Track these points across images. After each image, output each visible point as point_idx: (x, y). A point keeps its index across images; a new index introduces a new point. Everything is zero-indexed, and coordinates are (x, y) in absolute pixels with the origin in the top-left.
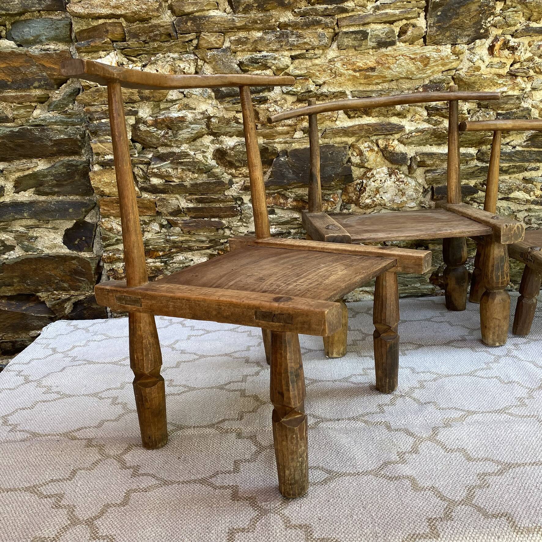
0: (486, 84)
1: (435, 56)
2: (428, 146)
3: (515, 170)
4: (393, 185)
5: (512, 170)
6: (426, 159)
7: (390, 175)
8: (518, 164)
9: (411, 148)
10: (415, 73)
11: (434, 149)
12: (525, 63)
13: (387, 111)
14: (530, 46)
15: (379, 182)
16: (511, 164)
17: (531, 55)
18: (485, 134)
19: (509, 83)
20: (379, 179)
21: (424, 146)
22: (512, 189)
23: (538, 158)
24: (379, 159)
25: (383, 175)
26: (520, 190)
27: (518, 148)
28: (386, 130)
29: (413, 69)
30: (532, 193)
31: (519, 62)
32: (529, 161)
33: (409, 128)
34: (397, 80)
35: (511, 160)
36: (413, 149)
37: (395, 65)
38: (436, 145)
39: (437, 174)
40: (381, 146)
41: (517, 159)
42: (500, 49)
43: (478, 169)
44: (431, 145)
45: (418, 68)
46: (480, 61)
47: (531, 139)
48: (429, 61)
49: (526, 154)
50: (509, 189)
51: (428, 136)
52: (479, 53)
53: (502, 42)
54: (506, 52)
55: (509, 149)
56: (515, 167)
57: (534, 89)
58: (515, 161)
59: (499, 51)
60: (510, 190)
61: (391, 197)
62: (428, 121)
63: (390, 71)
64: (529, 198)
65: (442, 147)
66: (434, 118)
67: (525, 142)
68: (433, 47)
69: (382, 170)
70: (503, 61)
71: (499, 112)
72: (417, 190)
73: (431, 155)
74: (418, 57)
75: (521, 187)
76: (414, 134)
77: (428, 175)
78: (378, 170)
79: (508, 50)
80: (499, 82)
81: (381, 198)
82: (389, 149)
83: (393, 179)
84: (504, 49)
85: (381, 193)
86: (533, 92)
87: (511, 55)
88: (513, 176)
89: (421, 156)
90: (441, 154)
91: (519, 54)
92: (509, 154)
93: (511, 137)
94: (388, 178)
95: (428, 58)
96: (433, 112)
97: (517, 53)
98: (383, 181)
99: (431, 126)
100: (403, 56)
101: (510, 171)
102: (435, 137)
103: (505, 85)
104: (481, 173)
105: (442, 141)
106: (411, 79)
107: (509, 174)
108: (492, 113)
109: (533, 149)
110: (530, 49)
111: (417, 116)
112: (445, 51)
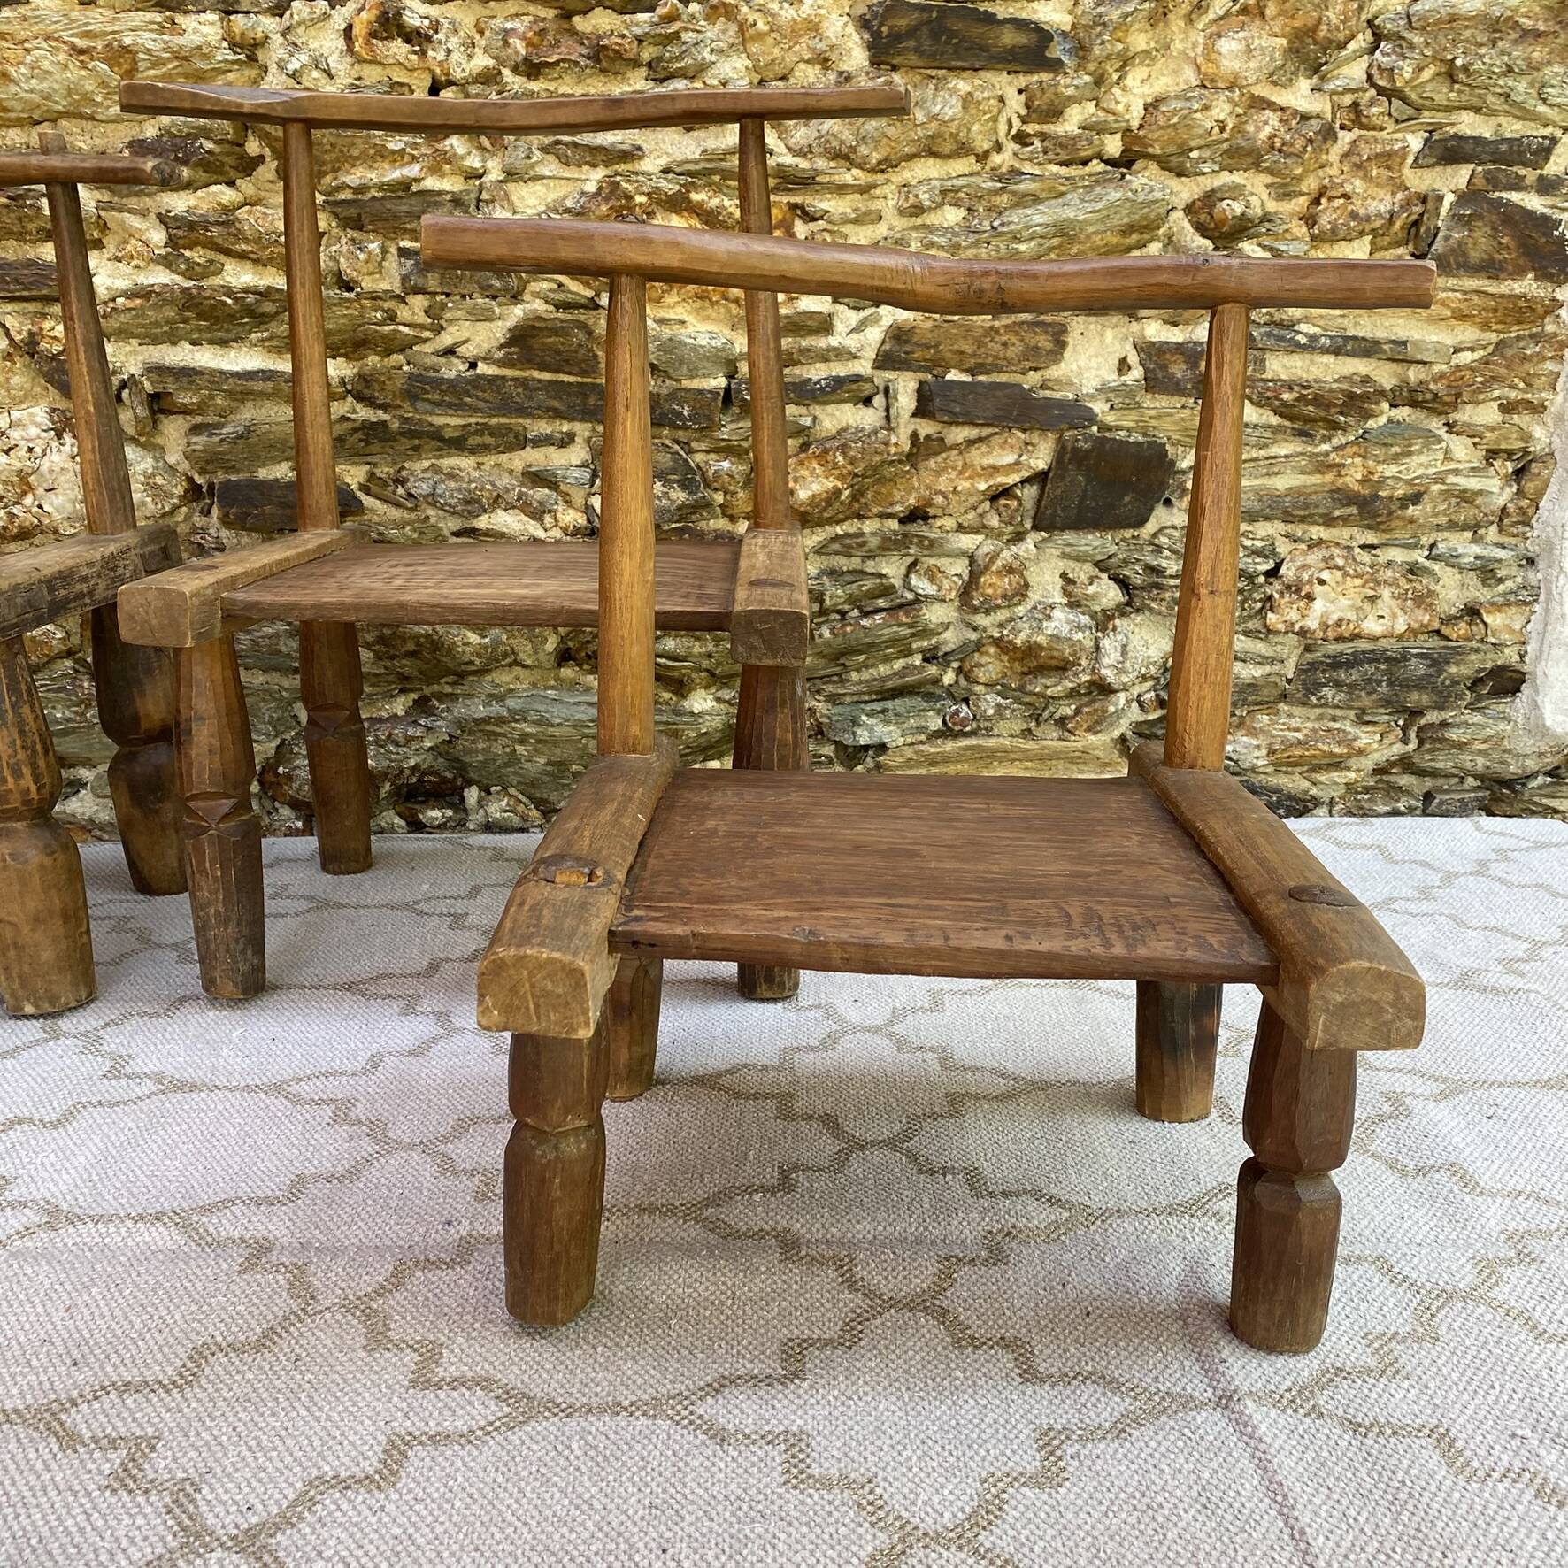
0: (355, 152)
1: (150, 45)
2: (187, 345)
3: (488, 440)
4: (69, 465)
5: (478, 440)
6: (171, 388)
7: (59, 436)
8: (494, 421)
9: (128, 348)
10: (99, 99)
11: (206, 358)
12: (473, 89)
13: (20, 219)
14: (482, 32)
15: (23, 453)
16: (473, 420)
17: (491, 62)
18: (362, 316)
19: (426, 150)
20: (24, 445)
21: (174, 344)
22: (478, 501)
23: (556, 404)
24: (16, 380)
25: (34, 431)
26: (509, 507)
27: (483, 368)
28: (17, 281)
29: (89, 86)
30: (548, 519)
31: (451, 83)
32: (523, 412)
33: (109, 282)
34: (54, 121)
35: (459, 407)
36: (134, 352)
37: (23, 70)
38: (211, 342)
39: (217, 439)
40: (18, 338)
41: (482, 405)
42: (373, 34)
43: (355, 430)
44: (194, 343)
45: (103, 84)
46: (315, 74)
47: (523, 340)
48: (135, 61)
49: (510, 388)
50: (468, 502)
51: (171, 313)
52: (314, 45)
53: (375, 12)
54: (398, 48)
55: (453, 370)
56: (483, 429)
57: (511, 175)
58: (476, 410)
59: (368, 43)
60: (473, 504)
61: (69, 507)
62: (167, 262)
63: (13, 89)
64: (541, 534)
65: (232, 353)
66: (187, 253)
67: (500, 347)
68: (149, 16)
69: (31, 415)
70: (396, 79)
71: (406, 243)
72: (156, 487)
73: (188, 375)
74: (100, 44)
75: (513, 496)
76: (120, 301)
77: (194, 439)
78: (15, 414)
79: (408, 41)
80: (391, 146)
81: (40, 507)
82: (44, 346)
83: (67, 448)
84: (390, 38)
85: (40, 491)
86: (510, 187)
87: (414, 57)
88: (490, 460)
89: (154, 376)
90: (222, 372)
91: (441, 56)
92: (453, 386)
93: (453, 329)
94: (55, 444)
95: (127, 50)
96: (180, 233)
97: (436, 55)
98: (38, 450)
99: (178, 279)
100: (48, 38)
101: (472, 441)
102: (200, 316)
103: (414, 157)
104: (368, 443)
105: (228, 331)
106: (92, 118)
107: (473, 451)
108: (374, 247)
109: (536, 374)
110: (483, 43)
111: (133, 245)
112: (195, 31)
